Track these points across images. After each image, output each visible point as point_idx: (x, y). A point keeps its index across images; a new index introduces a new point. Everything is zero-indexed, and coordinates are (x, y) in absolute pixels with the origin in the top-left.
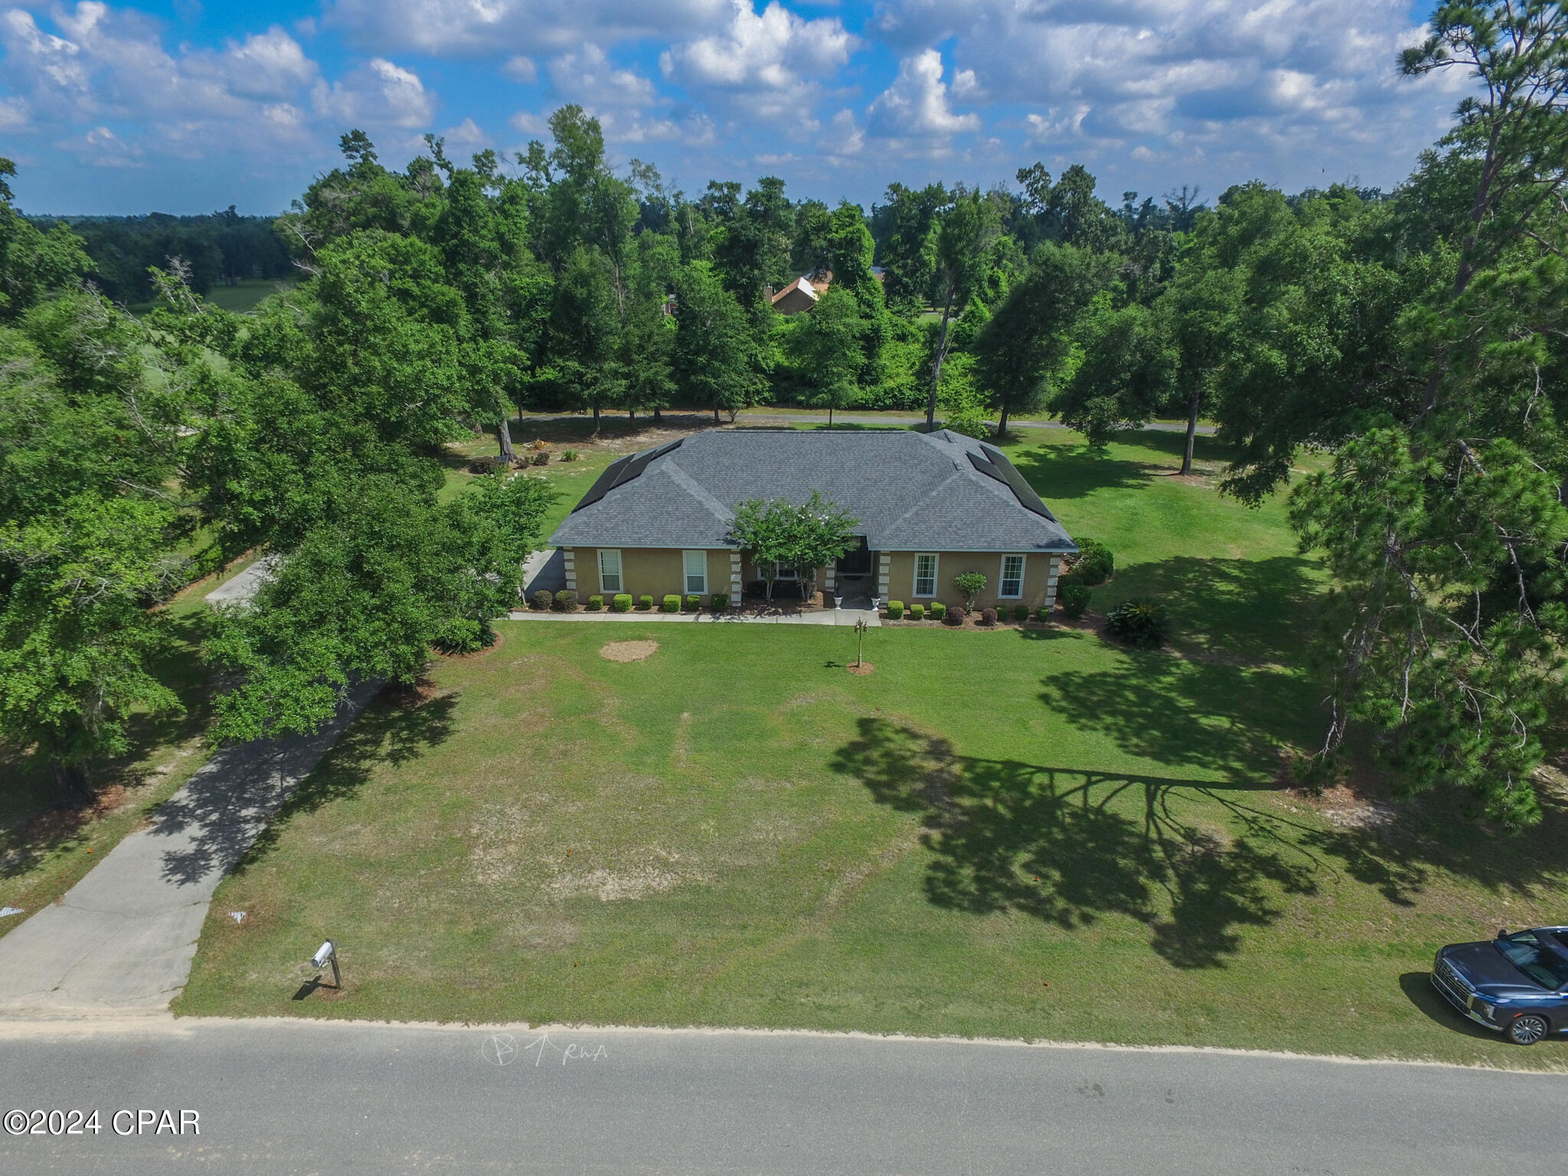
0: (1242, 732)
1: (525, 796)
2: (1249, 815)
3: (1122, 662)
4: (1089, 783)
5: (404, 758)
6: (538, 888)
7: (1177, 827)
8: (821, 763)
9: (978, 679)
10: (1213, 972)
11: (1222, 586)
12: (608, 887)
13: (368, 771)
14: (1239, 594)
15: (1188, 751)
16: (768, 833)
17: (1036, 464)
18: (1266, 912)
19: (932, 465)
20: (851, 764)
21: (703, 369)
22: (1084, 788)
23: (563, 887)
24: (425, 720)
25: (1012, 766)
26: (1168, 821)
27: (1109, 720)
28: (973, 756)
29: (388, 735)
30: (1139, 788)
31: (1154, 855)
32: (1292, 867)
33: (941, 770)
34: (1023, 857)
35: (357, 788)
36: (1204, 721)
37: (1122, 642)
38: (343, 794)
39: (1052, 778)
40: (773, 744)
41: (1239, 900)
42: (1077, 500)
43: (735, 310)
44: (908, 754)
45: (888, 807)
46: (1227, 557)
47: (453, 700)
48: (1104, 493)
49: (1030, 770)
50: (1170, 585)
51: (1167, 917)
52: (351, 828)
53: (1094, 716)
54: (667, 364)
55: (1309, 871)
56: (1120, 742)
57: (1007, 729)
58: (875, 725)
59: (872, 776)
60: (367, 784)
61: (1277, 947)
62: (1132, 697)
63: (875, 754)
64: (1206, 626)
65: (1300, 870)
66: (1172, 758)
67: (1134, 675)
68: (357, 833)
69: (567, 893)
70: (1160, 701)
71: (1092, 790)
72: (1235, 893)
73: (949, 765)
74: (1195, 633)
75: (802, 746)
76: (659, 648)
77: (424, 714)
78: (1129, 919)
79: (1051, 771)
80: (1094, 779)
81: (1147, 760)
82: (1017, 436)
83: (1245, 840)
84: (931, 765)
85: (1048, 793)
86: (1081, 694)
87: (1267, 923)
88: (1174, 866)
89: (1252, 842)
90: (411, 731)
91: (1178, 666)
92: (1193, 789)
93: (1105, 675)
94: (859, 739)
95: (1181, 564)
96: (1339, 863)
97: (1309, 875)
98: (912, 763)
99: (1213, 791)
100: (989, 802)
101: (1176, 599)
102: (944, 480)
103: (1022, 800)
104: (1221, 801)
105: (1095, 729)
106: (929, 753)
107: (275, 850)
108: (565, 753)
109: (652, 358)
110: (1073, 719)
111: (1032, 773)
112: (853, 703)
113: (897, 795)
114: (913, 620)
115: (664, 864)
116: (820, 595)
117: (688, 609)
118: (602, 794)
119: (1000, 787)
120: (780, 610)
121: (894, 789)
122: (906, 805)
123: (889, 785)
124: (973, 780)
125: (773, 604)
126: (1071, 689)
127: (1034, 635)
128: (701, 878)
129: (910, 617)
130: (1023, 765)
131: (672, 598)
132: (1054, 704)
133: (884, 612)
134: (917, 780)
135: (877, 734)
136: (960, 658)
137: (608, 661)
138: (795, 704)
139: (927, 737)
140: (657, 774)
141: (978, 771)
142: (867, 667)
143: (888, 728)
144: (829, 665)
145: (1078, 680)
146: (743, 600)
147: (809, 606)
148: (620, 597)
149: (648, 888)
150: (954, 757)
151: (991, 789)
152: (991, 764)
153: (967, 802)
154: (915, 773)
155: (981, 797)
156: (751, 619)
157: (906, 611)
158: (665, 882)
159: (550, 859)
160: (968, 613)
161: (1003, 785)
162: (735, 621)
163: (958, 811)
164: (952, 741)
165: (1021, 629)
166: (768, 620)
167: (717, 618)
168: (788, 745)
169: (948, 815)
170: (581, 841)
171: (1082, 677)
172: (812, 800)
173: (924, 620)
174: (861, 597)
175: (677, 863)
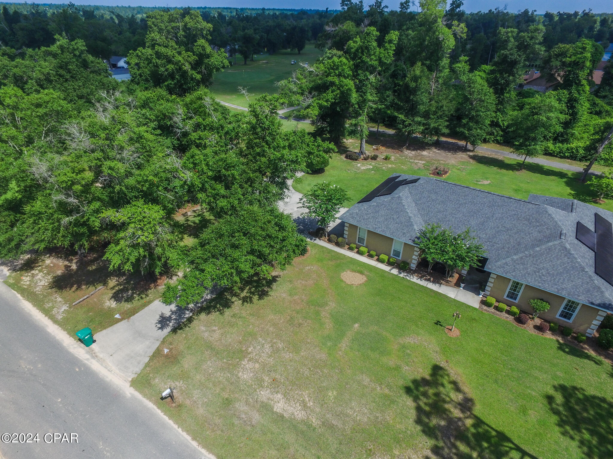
1: (275, 341)
5: (247, 302)
6: (256, 391)
8: (401, 383)
12: (279, 405)
13: (233, 302)
16: (355, 412)
19: (547, 228)
20: (415, 391)
21: (464, 126)
23: (264, 394)
24: (263, 285)
25: (503, 437)
27: (587, 436)
28: (482, 418)
29: (248, 288)
33: (460, 419)
35: (226, 310)
38: (219, 310)
40: (384, 360)
43: (491, 98)
44: (448, 399)
45: (419, 428)
47: (277, 279)
49: (511, 445)
52: (214, 328)
53: (577, 428)
54: (447, 121)
57: (512, 409)
58: (441, 372)
60: (230, 309)
63: (431, 391)
68: (214, 331)
69: (264, 399)
73: (467, 418)
75: (398, 368)
76: (366, 281)
77: (264, 282)
84: (456, 413)
86: (577, 407)
90: (256, 289)
94: (428, 377)
98: (447, 406)
102: (548, 242)
105: (572, 438)
106: (460, 404)
107: (189, 327)
108: (300, 325)
109: (441, 117)
110: (561, 423)
111: (511, 449)
112: (437, 352)
113: (428, 423)
114: (498, 311)
115: (305, 406)
116: (456, 276)
117: (389, 263)
118: (302, 354)
119: (486, 448)
120: (432, 279)
121: (429, 419)
122: (429, 431)
123: (428, 415)
124: (474, 435)
125: (430, 274)
126: (573, 401)
127: (567, 350)
128: (315, 422)
129: (496, 308)
130: (509, 440)
131: (383, 257)
132: (554, 406)
133: (485, 299)
134: (444, 419)
135: (439, 378)
136: (511, 347)
137: (342, 281)
138: (408, 340)
139: (464, 393)
140: (328, 353)
141: (480, 430)
142: (456, 332)
143: (446, 377)
144: (438, 323)
145: (581, 396)
146: (417, 267)
147: (447, 282)
148: (362, 249)
149: (293, 414)
150: (472, 414)
151: (481, 446)
152: (490, 429)
153: (463, 448)
154: (445, 414)
155: (473, 448)
156: (415, 279)
157: (497, 304)
158: (300, 415)
159: (266, 379)
160: (533, 318)
161: (489, 448)
162: (407, 278)
163: (454, 451)
164: (476, 402)
165: (561, 341)
166: (423, 283)
167: (400, 273)
168: (391, 364)
169: (446, 450)
170: (281, 375)
171: (584, 395)
172: (384, 403)
173: (504, 313)
174: (478, 285)
175: (310, 408)
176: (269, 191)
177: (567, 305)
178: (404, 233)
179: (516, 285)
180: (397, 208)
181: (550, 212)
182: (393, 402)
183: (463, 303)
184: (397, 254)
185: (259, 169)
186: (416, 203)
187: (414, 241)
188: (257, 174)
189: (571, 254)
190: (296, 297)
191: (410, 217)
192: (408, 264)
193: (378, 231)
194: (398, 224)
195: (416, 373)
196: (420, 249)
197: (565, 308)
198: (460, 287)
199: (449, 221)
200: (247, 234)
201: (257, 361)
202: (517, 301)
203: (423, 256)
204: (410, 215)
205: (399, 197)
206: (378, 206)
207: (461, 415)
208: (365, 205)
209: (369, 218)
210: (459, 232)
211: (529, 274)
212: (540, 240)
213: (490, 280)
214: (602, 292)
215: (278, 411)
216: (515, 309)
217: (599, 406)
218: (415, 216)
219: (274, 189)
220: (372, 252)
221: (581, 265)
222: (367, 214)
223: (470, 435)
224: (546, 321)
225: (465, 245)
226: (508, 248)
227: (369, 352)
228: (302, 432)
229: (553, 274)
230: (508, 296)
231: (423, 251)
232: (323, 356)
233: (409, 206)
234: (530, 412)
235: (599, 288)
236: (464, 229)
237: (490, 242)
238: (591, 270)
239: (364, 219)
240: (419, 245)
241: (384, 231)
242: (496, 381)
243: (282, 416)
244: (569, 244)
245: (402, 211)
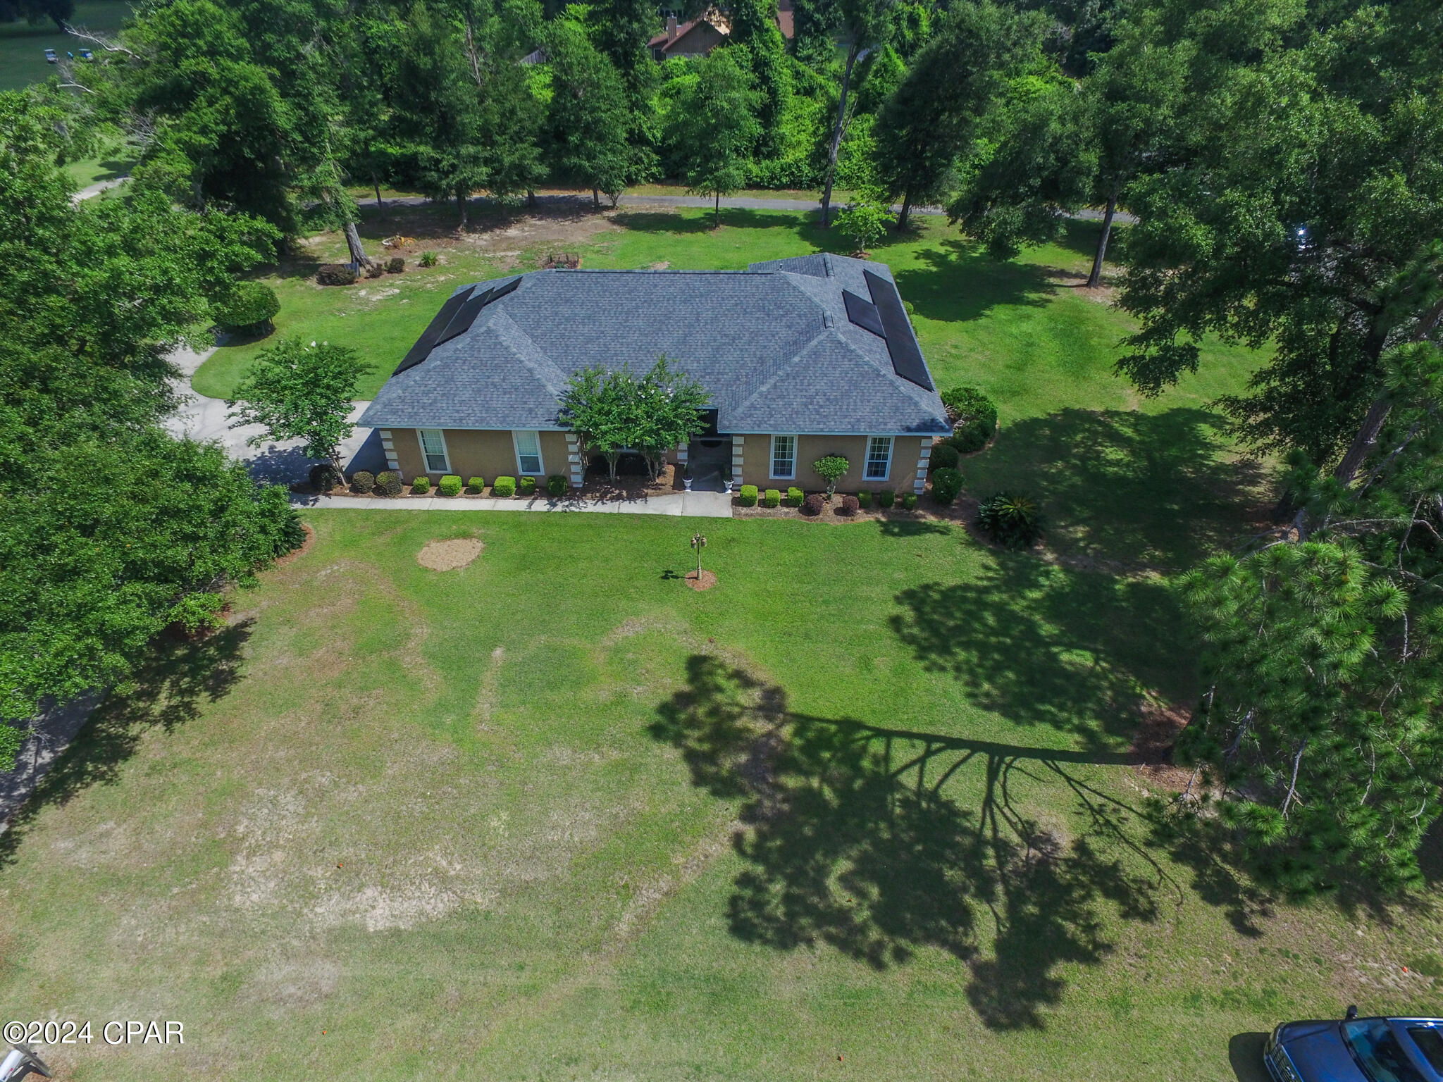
0: (1103, 675)
2: (1096, 801)
3: (987, 568)
4: (929, 753)
7: (1015, 820)
8: (638, 723)
9: (826, 597)
10: (1028, 1036)
11: (1113, 453)
12: (378, 912)
14: (1128, 465)
15: (1043, 702)
16: (563, 832)
17: (934, 269)
18: (1098, 946)
20: (671, 727)
22: (922, 761)
23: (327, 911)
25: (849, 726)
26: (1006, 810)
27: (962, 655)
28: (806, 713)
30: (981, 758)
31: (985, 862)
32: (1134, 881)
33: (769, 735)
34: (843, 866)
36: (1065, 657)
37: (993, 540)
39: (888, 746)
40: (587, 695)
41: (1070, 927)
42: (970, 324)
44: (736, 710)
45: (706, 791)
46: (1122, 409)
47: (250, 630)
48: (1001, 312)
49: (866, 733)
50: (1056, 451)
51: (988, 954)
53: (945, 650)
55: (1151, 886)
56: (969, 689)
57: (848, 670)
58: (706, 667)
59: (691, 743)
61: (1102, 995)
62: (991, 620)
63: (701, 711)
64: (1086, 514)
65: (1144, 885)
66: (1022, 713)
67: (997, 588)
69: (333, 921)
70: (1022, 627)
71: (931, 763)
72: (1065, 919)
73: (780, 726)
74: (1073, 524)
75: (621, 699)
76: (483, 550)
77: (212, 652)
78: (946, 955)
79: (888, 735)
80: (935, 746)
81: (995, 716)
82: (919, 228)
83: (1088, 840)
84: (760, 727)
85: (882, 770)
86: (937, 617)
87: (1097, 961)
88: (1005, 880)
89: (1094, 843)
90: (193, 678)
91: (1047, 574)
92: (1040, 762)
93: (966, 587)
94: (686, 688)
95: (1072, 419)
96: (1184, 874)
97: (1150, 892)
98: (739, 724)
99: (1063, 765)
100: (815, 783)
101: (1060, 472)
102: (809, 340)
103: (851, 780)
104: (1069, 779)
105: (945, 670)
106: (760, 708)
110: (922, 653)
111: (868, 738)
112: (686, 632)
113: (717, 773)
114: (768, 507)
115: (443, 880)
116: (670, 470)
117: (522, 492)
118: (390, 772)
119: (830, 760)
120: (625, 493)
121: (715, 764)
122: (723, 787)
123: (711, 758)
124: (802, 749)
125: (618, 485)
126: (927, 609)
127: (896, 530)
128: (481, 899)
129: (765, 503)
130: (859, 726)
131: (503, 481)
132: (906, 631)
133: (737, 495)
134: (742, 750)
135: (707, 679)
136: (812, 564)
137: (426, 570)
138: (621, 634)
139: (762, 684)
140: (454, 741)
141: (810, 735)
142: (707, 579)
143: (720, 671)
144: (667, 575)
145: (936, 596)
146: (585, 479)
147: (657, 487)
148: (446, 481)
149: (421, 913)
150: (786, 714)
151: (820, 762)
152: (825, 725)
153: (792, 782)
154: (741, 739)
155: (808, 774)
156: (590, 506)
157: (761, 496)
158: (441, 905)
159: (318, 872)
160: (829, 497)
161: (833, 756)
162: (573, 508)
163: (780, 796)
164: (786, 690)
165: (883, 519)
166: (610, 507)
167: (554, 505)
168: (605, 696)
169: (767, 803)
170: (355, 844)
171: (941, 592)
172: (620, 781)
173: (779, 507)
174: (716, 473)
175: (457, 877)
176: (115, 392)
177: (873, 449)
178: (530, 411)
179: (783, 442)
180: (494, 359)
181: (794, 283)
182: (635, 769)
183: (702, 518)
184: (531, 463)
185: (53, 333)
186: (532, 336)
187: (557, 420)
188: (54, 349)
189: (852, 351)
190: (320, 652)
191: (530, 370)
192: (564, 478)
193: (470, 425)
194: (510, 393)
195: (660, 691)
196: (578, 432)
197: (872, 457)
198: (685, 488)
199: (616, 355)
200: (93, 527)
201: (274, 846)
202: (793, 477)
203: (589, 445)
204: (531, 365)
205: (489, 331)
206: (446, 366)
207: (770, 727)
208: (415, 374)
209: (435, 401)
210: (645, 372)
211: (797, 413)
212: (795, 343)
213: (736, 451)
214: (916, 404)
215: (380, 927)
216: (795, 492)
217: (964, 600)
218: (540, 365)
219: (129, 384)
220: (476, 481)
221: (871, 366)
222: (426, 394)
223: (796, 754)
224: (848, 494)
225: (667, 396)
226: (746, 376)
227: (549, 695)
228: (461, 938)
229: (836, 399)
230: (775, 473)
231: (585, 436)
232: (446, 752)
233: (519, 346)
234: (876, 662)
235: (911, 398)
236: (652, 363)
237: (709, 374)
238: (889, 372)
239: (423, 408)
240: (572, 425)
241: (482, 420)
242: (807, 636)
243: (397, 933)
244: (843, 333)
245: (507, 362)
